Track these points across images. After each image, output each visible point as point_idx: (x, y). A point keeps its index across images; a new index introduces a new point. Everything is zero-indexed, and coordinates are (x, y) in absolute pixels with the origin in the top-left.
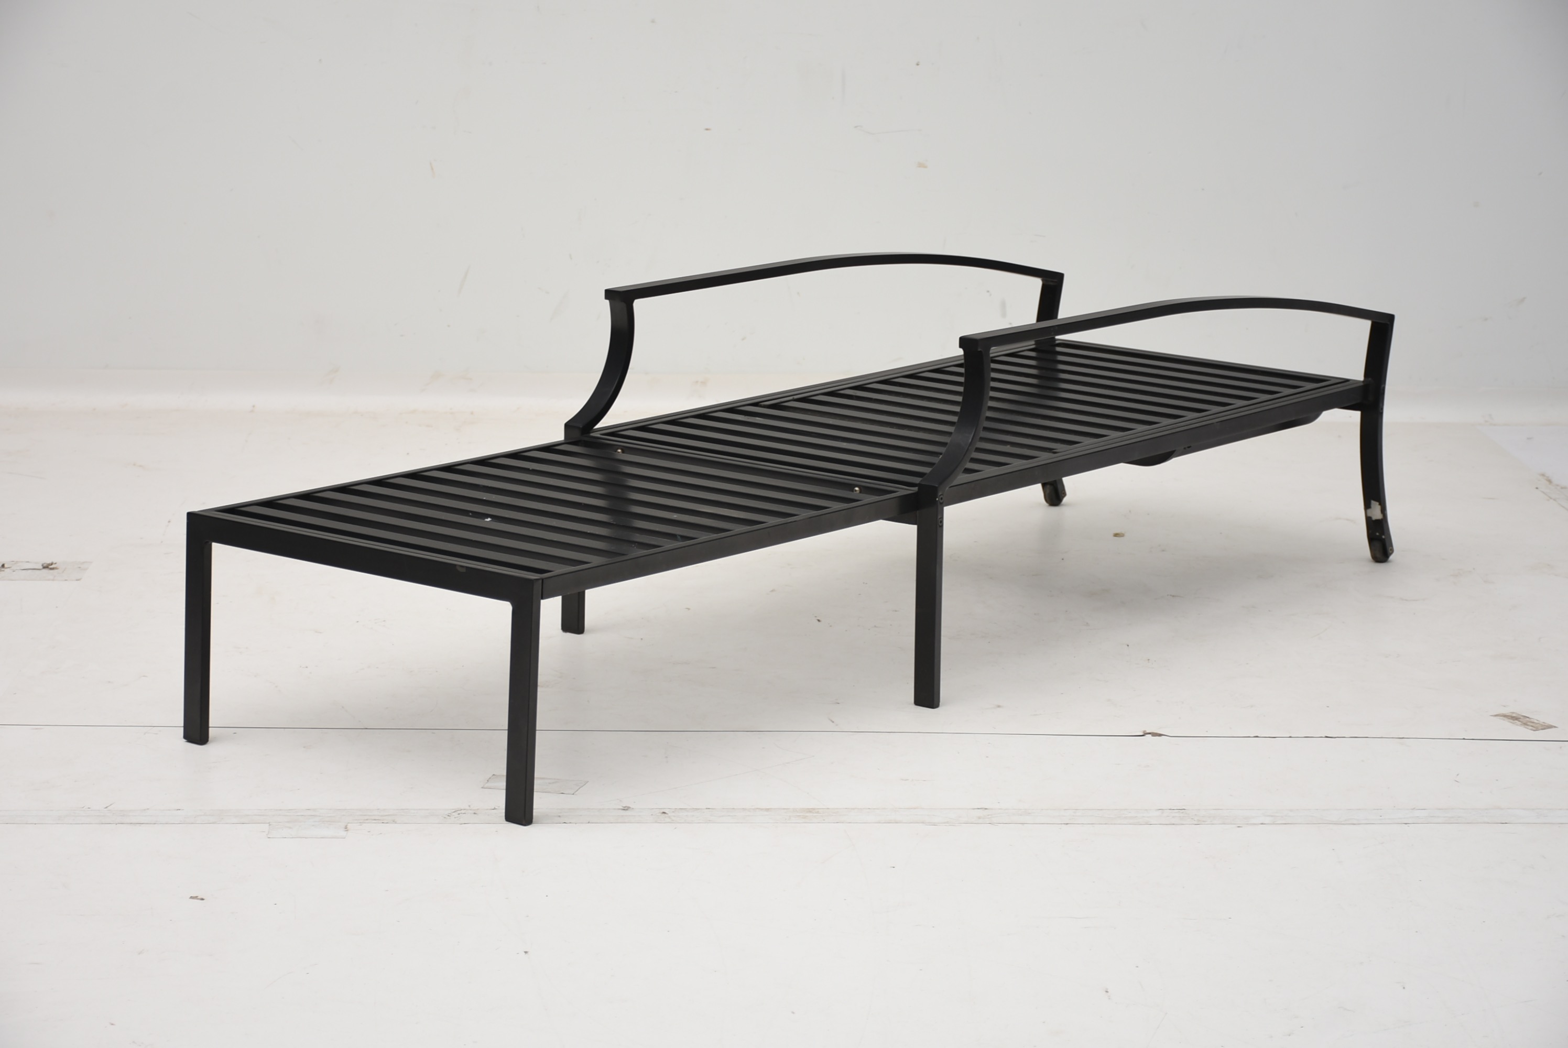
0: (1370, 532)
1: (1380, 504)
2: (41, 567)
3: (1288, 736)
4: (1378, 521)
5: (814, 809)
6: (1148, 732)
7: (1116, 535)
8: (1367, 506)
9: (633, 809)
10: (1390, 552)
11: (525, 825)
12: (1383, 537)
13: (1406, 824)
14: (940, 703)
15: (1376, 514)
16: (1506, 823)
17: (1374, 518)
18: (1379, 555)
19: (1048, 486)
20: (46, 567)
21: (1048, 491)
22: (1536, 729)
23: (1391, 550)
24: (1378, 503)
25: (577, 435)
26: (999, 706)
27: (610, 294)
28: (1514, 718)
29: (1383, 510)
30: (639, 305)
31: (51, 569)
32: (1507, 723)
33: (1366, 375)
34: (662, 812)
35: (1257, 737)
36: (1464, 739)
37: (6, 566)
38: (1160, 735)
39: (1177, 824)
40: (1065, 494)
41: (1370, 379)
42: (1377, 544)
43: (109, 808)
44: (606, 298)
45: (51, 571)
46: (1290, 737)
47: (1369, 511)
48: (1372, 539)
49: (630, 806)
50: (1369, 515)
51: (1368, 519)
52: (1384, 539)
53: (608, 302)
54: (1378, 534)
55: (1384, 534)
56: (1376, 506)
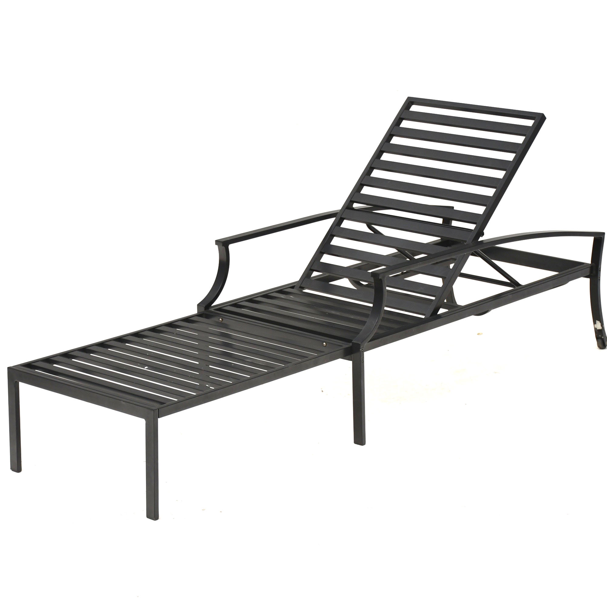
0: (597, 335)
1: (600, 322)
4: (599, 330)
8: (595, 323)
10: (606, 344)
11: (155, 520)
12: (603, 337)
15: (599, 326)
17: (598, 329)
18: (601, 346)
24: (599, 322)
25: (203, 309)
27: (218, 242)
29: (602, 325)
30: (231, 247)
33: (592, 261)
41: (594, 264)
42: (600, 341)
44: (216, 244)
47: (595, 325)
48: (597, 338)
50: (596, 327)
51: (595, 329)
52: (603, 339)
53: (217, 246)
54: (600, 336)
55: (603, 336)
56: (598, 323)
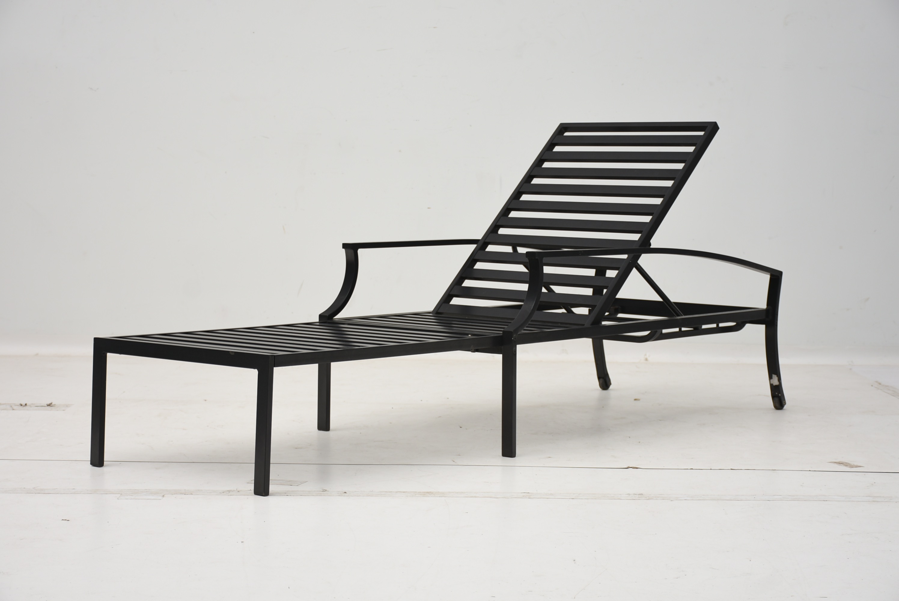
0: (773, 392)
1: (777, 376)
2: (46, 405)
3: (710, 469)
4: (776, 386)
5: (430, 492)
6: (631, 466)
7: (635, 400)
8: (770, 377)
9: (328, 491)
10: (784, 404)
11: (262, 496)
12: (780, 395)
13: (768, 500)
14: (516, 455)
15: (775, 382)
16: (827, 501)
17: (775, 384)
18: (778, 405)
19: (601, 379)
20: (49, 405)
21: (601, 382)
22: (852, 467)
23: (784, 403)
25: (325, 320)
26: (550, 457)
27: (345, 246)
28: (840, 463)
29: (779, 379)
31: (51, 406)
32: (836, 465)
33: (768, 305)
34: (344, 492)
35: (692, 469)
36: (810, 471)
37: (27, 405)
38: (637, 468)
39: (636, 499)
40: (610, 384)
41: (770, 307)
42: (777, 399)
43: (35, 488)
44: (343, 247)
45: (51, 407)
46: (711, 469)
47: (771, 380)
48: (774, 396)
49: (327, 490)
50: (772, 383)
51: (771, 385)
52: (780, 396)
54: (777, 393)
55: (780, 393)
56: (775, 378)
